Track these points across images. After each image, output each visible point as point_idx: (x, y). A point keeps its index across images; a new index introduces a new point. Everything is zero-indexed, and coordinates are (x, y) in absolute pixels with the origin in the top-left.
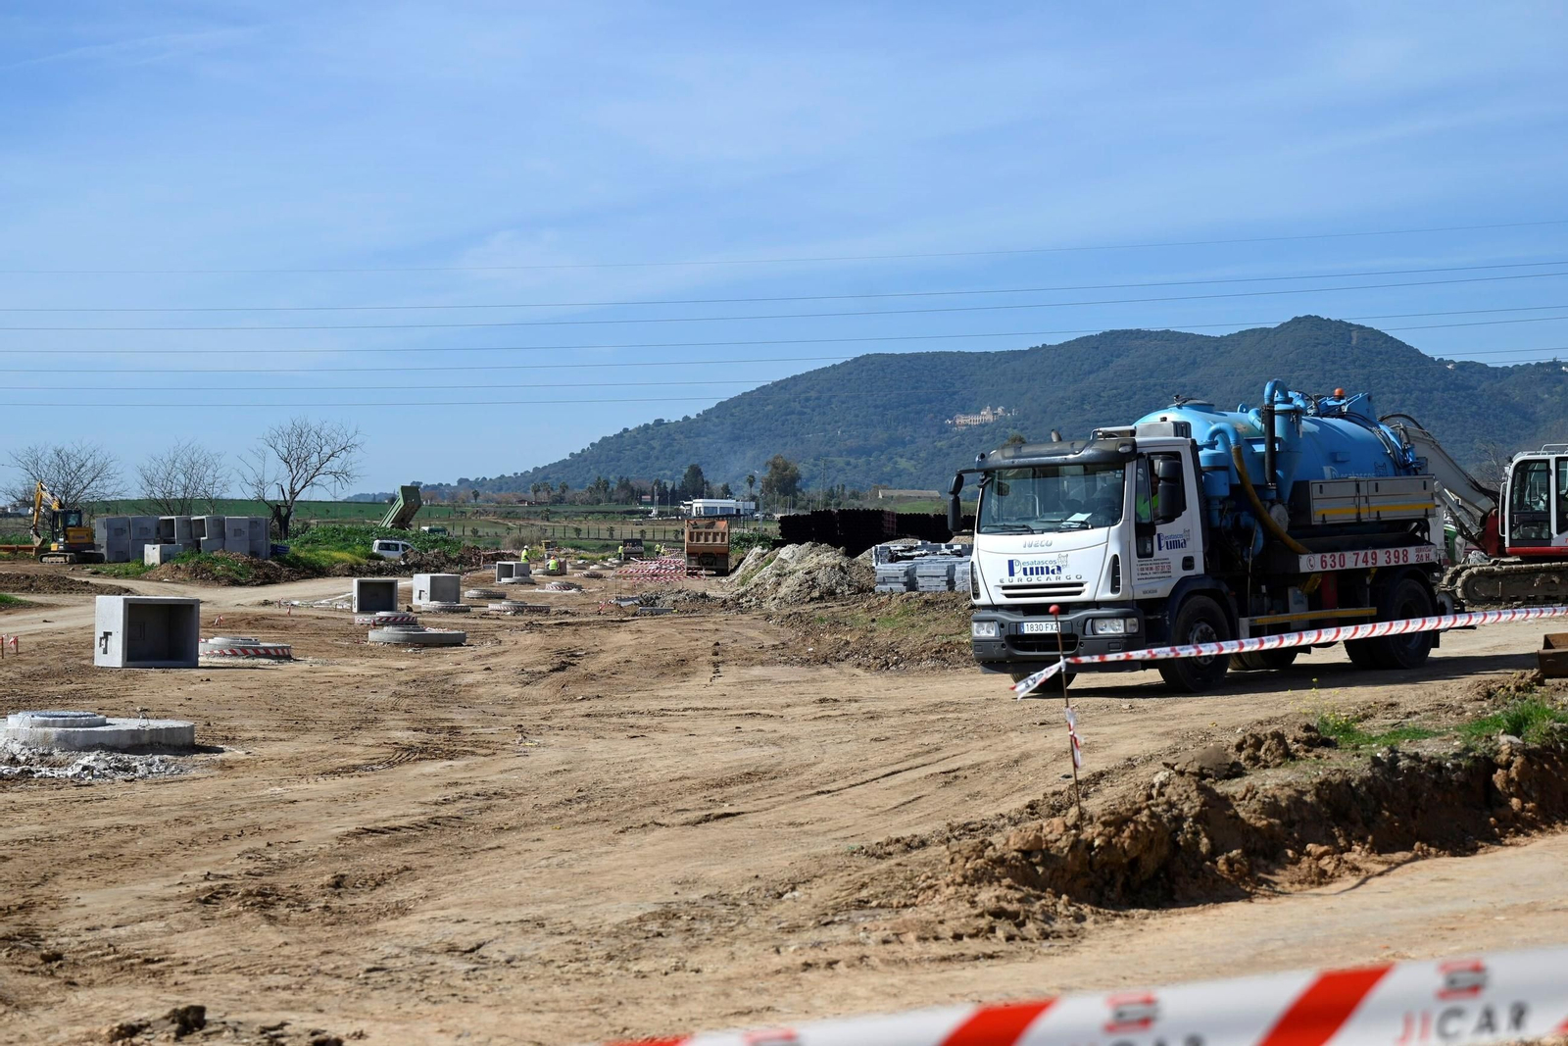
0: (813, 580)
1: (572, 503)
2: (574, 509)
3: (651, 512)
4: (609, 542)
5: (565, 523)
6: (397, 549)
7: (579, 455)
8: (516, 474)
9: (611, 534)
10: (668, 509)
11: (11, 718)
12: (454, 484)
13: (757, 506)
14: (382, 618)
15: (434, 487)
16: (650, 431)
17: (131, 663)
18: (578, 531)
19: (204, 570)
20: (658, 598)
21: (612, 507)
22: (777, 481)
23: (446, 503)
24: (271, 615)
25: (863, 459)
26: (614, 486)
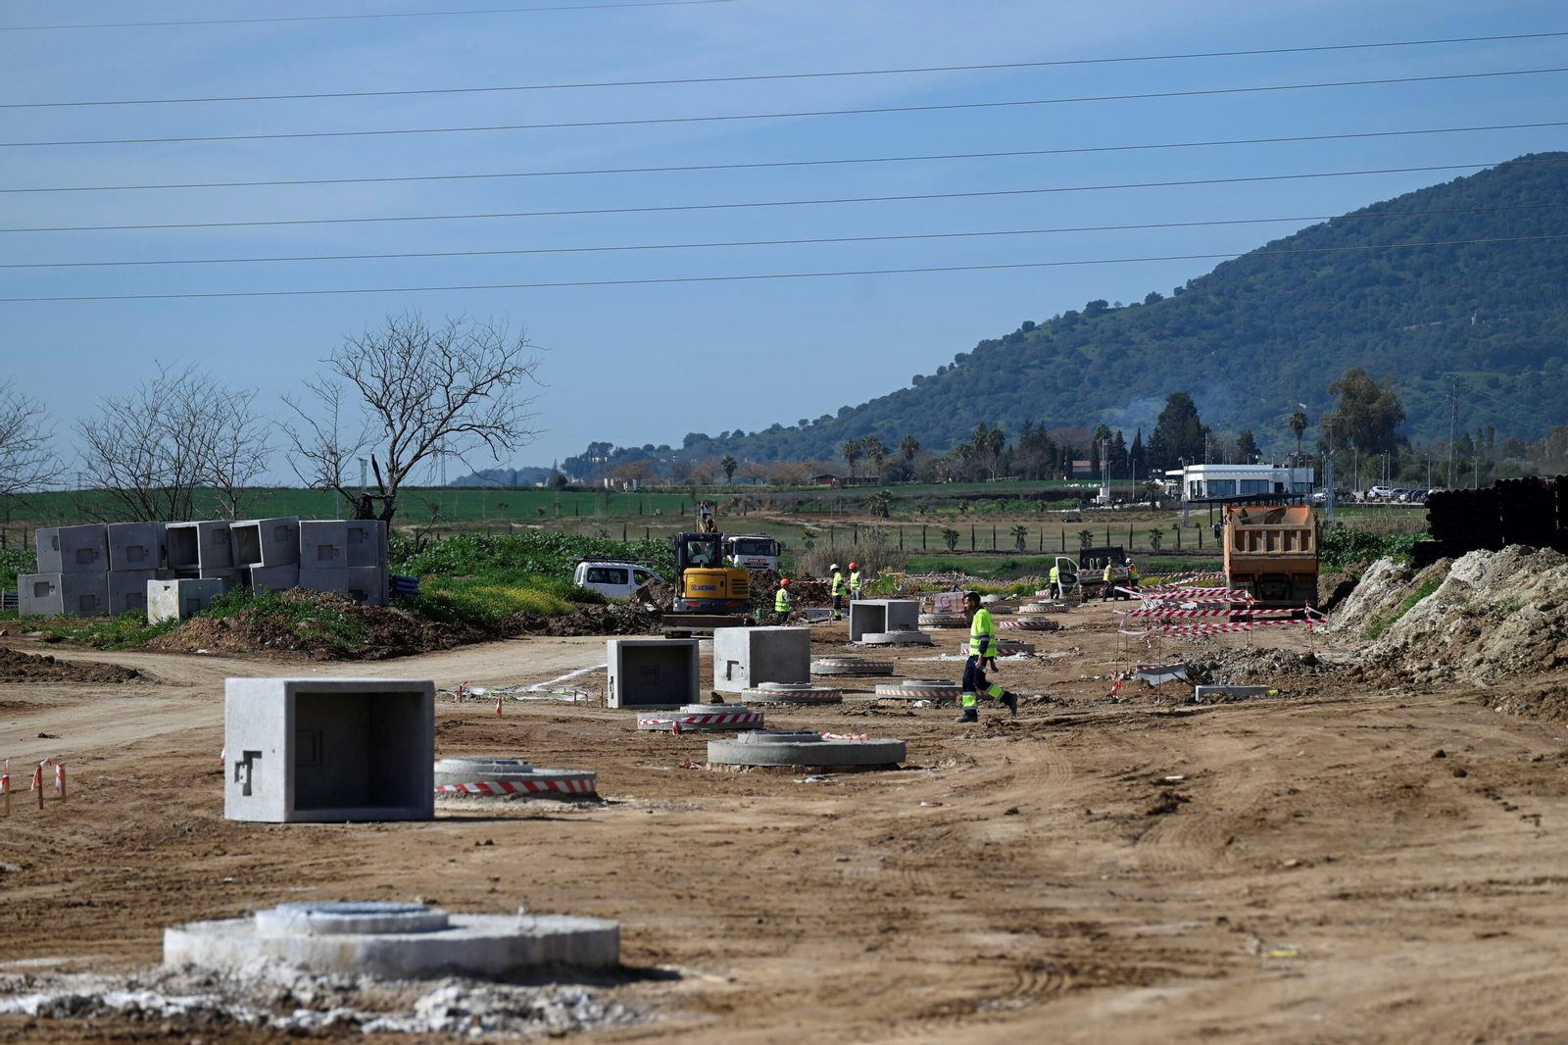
0: (1559, 621)
1: (930, 479)
2: (935, 491)
3: (1095, 493)
4: (1016, 558)
5: (921, 521)
6: (625, 580)
7: (933, 380)
8: (803, 422)
9: (1021, 541)
10: (1132, 486)
11: (261, 919)
12: (677, 445)
13: (1318, 476)
14: (693, 717)
15: (635, 454)
16: (1078, 327)
17: (302, 814)
18: (951, 536)
19: (277, 630)
20: (1215, 667)
21: (1012, 485)
22: (1355, 423)
23: (668, 485)
24: (467, 716)
25: (1526, 374)
26: (1014, 441)
